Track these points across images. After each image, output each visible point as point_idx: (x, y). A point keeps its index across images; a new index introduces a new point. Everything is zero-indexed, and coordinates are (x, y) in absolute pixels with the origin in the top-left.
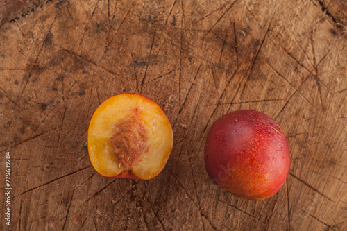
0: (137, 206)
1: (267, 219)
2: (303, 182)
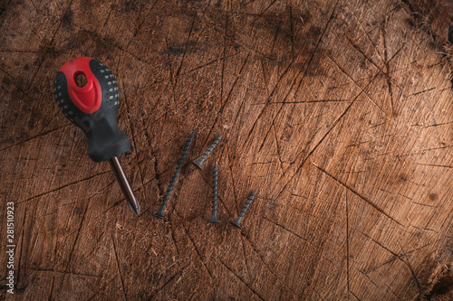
1: (321, 243)
2: (366, 200)
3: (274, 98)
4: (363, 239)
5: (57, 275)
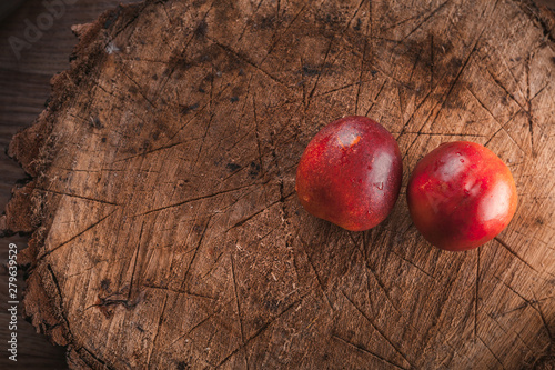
0: (287, 246)
1: (450, 282)
2: (499, 241)
3: (410, 128)
4: (494, 282)
5: (171, 294)
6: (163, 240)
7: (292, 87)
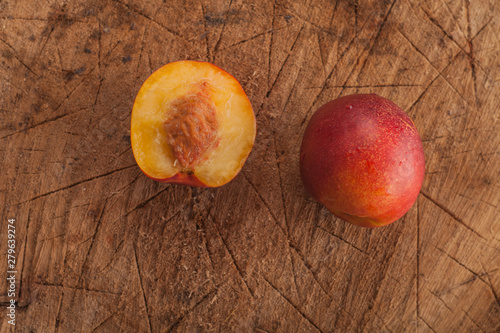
0: (198, 228)
1: (386, 258)
2: (441, 207)
3: (334, 82)
4: (437, 254)
5: (67, 290)
6: (54, 230)
7: (193, 41)
